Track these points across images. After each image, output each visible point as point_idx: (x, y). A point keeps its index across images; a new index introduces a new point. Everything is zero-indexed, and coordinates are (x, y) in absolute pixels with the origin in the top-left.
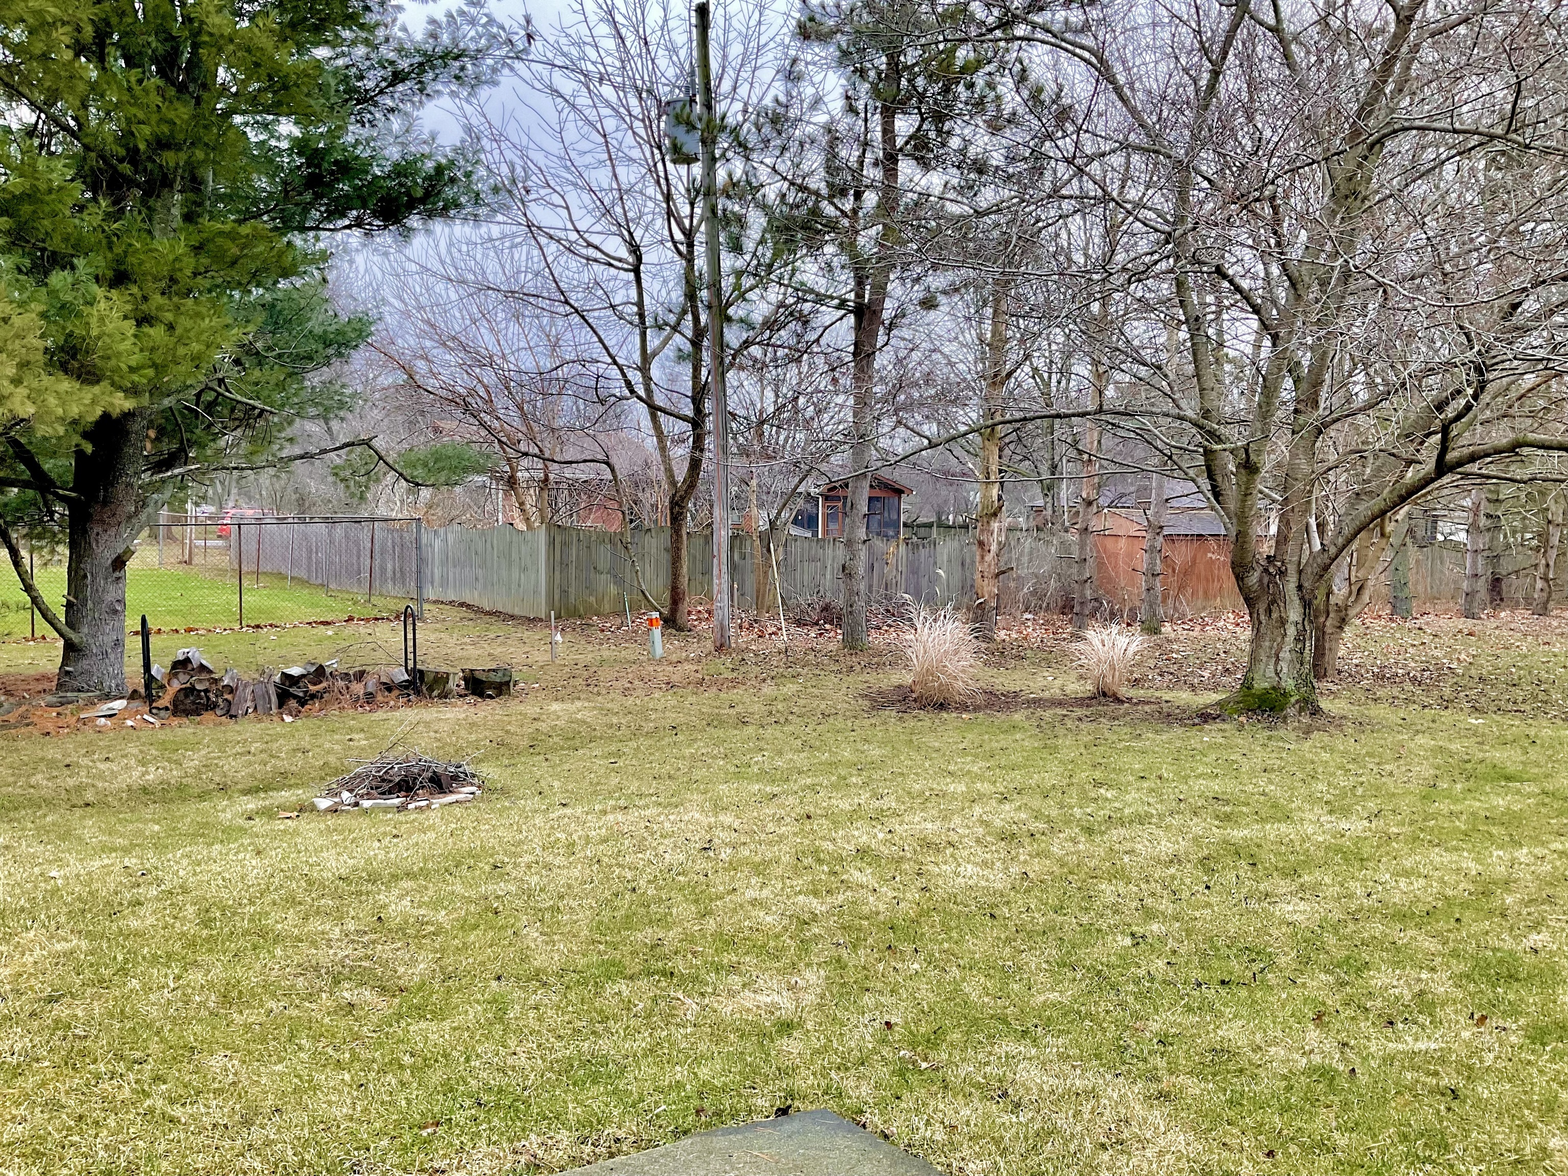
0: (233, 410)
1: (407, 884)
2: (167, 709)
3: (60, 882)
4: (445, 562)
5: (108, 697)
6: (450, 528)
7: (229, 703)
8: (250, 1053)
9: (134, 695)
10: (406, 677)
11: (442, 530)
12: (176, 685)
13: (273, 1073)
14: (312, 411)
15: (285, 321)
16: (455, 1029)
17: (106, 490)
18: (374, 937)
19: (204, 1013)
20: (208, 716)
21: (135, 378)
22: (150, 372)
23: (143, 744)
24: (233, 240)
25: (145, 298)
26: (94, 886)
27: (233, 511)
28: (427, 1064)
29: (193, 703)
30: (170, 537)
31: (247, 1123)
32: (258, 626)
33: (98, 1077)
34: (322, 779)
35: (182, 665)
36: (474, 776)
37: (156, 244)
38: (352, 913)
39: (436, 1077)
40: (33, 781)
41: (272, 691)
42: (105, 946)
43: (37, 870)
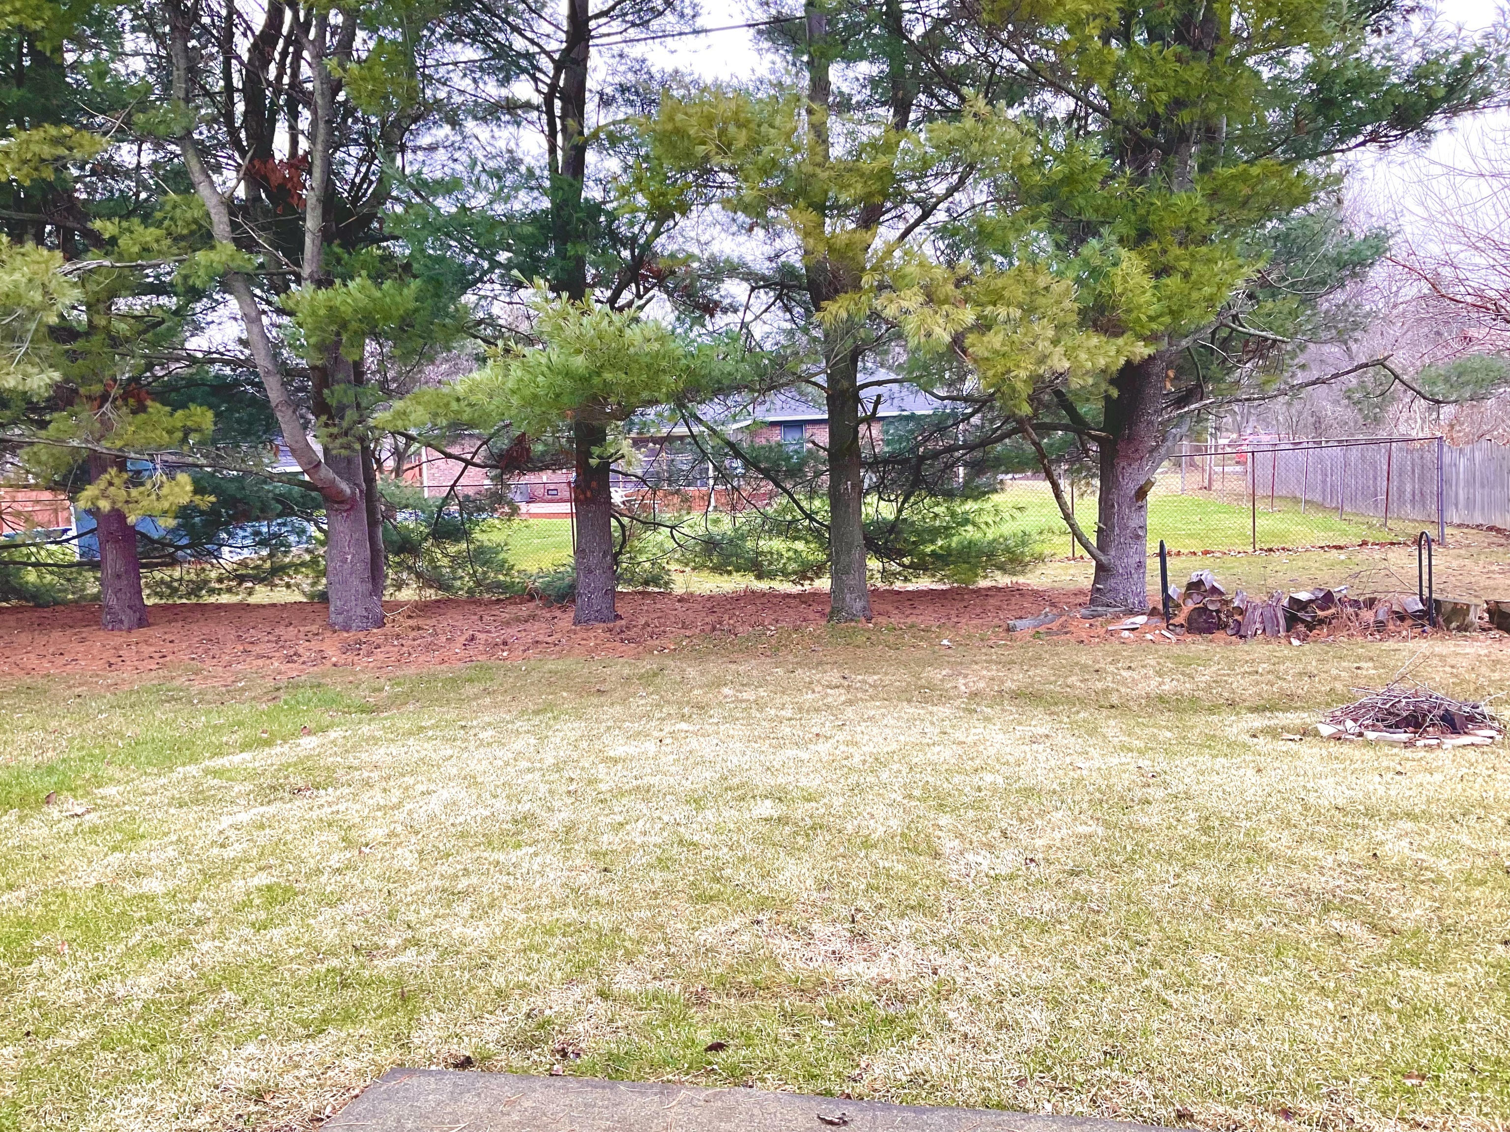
0: (1246, 345)
1: (1409, 825)
2: (1182, 626)
3: (1085, 772)
4: (1471, 482)
5: (1131, 613)
6: (1477, 446)
7: (1239, 623)
8: (1238, 959)
9: (1153, 612)
10: (1421, 607)
11: (1468, 449)
12: (1190, 605)
13: (1258, 984)
14: (1324, 335)
15: (1298, 249)
16: (1450, 985)
17: (1130, 429)
18: (1368, 872)
19: (1199, 913)
20: (1219, 635)
21: (1154, 326)
22: (1167, 319)
23: (1161, 657)
24: (1244, 181)
25: (1164, 252)
26: (1112, 781)
27: (1251, 438)
28: (1416, 1013)
29: (1206, 621)
30: (1192, 465)
31: (1231, 1023)
32: (1271, 550)
33: (1106, 948)
34: (1328, 705)
35: (1195, 586)
36: (1493, 719)
37: (1175, 200)
38: (1346, 845)
39: (1425, 1030)
40: (1069, 681)
41: (1280, 614)
42: (1117, 835)
43: (1068, 760)
